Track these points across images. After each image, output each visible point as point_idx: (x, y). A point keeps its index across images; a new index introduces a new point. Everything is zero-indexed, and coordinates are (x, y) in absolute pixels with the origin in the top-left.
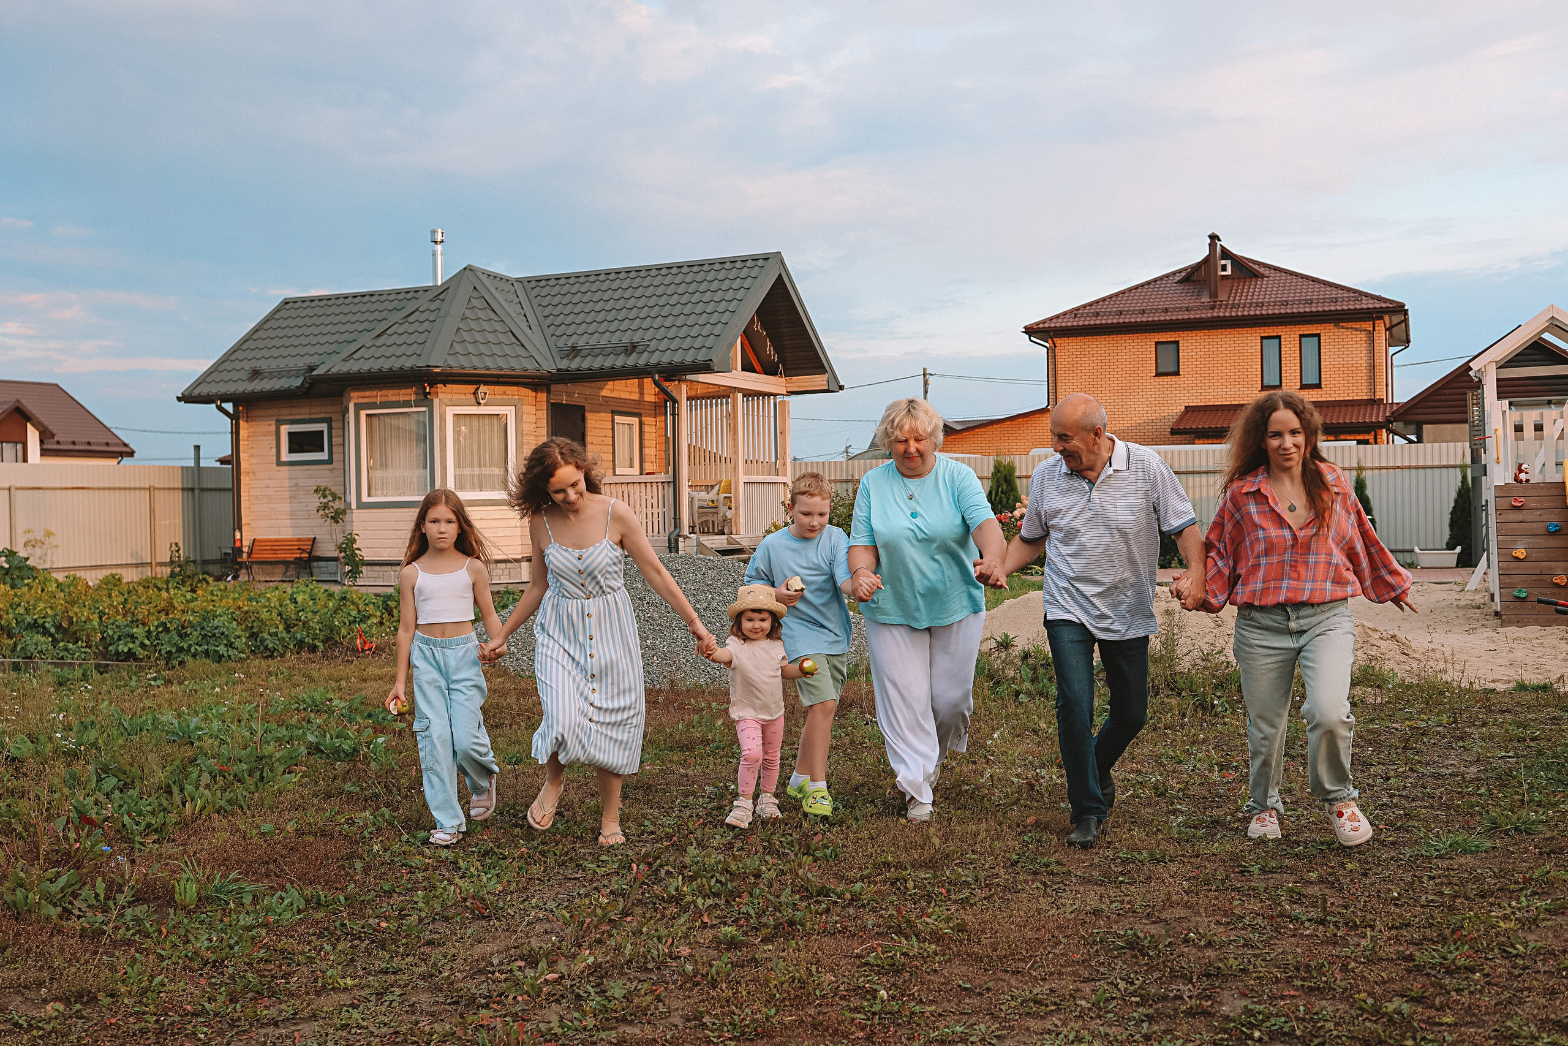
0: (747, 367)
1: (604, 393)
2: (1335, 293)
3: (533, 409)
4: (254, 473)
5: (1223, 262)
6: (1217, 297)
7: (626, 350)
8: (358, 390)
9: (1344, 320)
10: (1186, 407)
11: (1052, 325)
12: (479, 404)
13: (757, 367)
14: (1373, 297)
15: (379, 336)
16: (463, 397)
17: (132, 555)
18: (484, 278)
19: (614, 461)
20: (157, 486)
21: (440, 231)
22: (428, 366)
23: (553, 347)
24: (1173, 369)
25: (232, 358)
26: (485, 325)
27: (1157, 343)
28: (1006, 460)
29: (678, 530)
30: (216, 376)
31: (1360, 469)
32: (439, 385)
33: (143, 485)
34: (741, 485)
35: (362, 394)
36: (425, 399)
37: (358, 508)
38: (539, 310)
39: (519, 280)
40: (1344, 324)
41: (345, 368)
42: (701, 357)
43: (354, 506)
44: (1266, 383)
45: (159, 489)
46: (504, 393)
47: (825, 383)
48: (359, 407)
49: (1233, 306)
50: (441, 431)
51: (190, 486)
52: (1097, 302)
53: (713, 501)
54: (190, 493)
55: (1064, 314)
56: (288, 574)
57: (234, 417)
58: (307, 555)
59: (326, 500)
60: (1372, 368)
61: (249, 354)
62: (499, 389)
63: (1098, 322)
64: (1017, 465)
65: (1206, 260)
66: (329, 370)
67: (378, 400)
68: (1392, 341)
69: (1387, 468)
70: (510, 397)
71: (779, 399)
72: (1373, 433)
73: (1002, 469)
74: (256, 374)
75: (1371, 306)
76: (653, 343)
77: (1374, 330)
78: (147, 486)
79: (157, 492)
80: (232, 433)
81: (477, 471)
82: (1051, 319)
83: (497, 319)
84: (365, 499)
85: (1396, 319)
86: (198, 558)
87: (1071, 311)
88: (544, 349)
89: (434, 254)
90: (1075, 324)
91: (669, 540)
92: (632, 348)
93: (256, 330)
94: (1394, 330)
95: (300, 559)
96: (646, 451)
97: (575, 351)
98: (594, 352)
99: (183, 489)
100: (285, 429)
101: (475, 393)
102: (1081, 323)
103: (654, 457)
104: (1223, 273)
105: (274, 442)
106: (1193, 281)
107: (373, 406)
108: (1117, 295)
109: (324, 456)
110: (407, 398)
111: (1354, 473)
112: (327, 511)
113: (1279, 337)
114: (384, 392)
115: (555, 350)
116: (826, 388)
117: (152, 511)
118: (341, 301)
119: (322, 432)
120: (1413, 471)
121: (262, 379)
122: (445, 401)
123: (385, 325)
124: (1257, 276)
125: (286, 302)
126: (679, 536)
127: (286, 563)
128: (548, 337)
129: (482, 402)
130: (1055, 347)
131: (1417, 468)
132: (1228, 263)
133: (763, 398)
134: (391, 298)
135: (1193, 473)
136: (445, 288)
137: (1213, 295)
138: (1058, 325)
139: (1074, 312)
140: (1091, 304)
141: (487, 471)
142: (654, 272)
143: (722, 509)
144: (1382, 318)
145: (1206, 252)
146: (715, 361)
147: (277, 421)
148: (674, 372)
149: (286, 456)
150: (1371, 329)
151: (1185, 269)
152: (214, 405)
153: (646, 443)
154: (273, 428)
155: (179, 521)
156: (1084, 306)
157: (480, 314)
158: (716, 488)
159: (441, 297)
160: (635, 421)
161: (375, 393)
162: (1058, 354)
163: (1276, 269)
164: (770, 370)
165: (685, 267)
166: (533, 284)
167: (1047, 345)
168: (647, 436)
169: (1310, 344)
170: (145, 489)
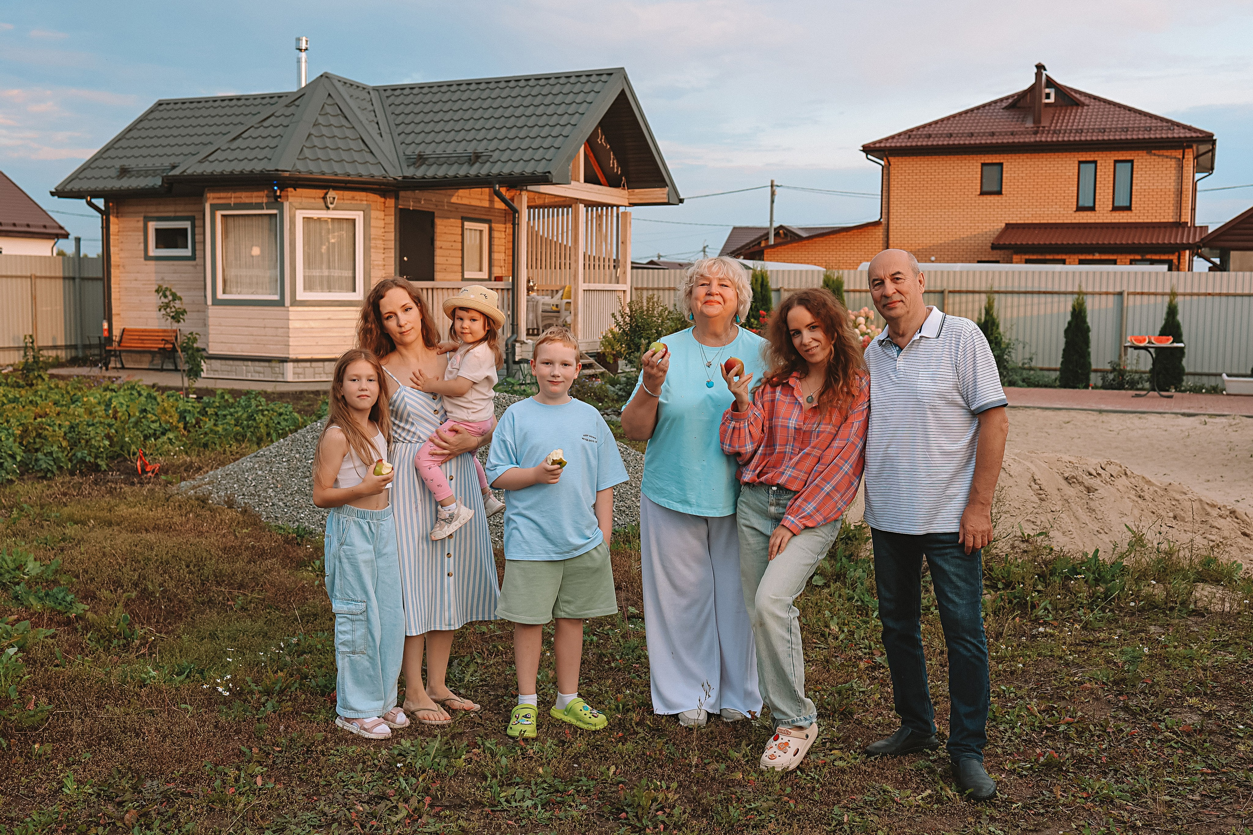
0: (590, 179)
1: (454, 200)
2: (1149, 122)
3: (381, 215)
4: (123, 266)
5: (1047, 91)
6: (1040, 122)
7: (470, 160)
8: (213, 191)
9: (1156, 148)
10: (1007, 224)
11: (888, 145)
12: (328, 208)
13: (602, 178)
14: (1184, 127)
15: (235, 139)
16: (313, 201)
17: (14, 339)
18: (339, 85)
19: (462, 265)
20: (38, 274)
21: (304, 39)
22: (277, 170)
23: (401, 154)
24: (996, 188)
25: (105, 156)
26: (336, 131)
27: (983, 165)
28: (835, 274)
29: (515, 336)
30: (88, 173)
31: (1173, 294)
32: (289, 189)
33: (24, 274)
34: (581, 293)
35: (217, 195)
36: (276, 201)
37: (213, 304)
38: (391, 118)
39: (376, 89)
40: (1156, 152)
41: (199, 169)
42: (540, 169)
43: (209, 302)
44: (1081, 204)
45: (41, 277)
46: (353, 198)
47: (665, 196)
48: (215, 208)
49: (1054, 132)
50: (290, 233)
51: (71, 275)
52: (930, 124)
53: (557, 306)
54: (71, 282)
55: (900, 135)
56: (155, 362)
57: (105, 214)
58: (171, 346)
59: (166, 301)
60: (1180, 193)
61: (121, 153)
62: (348, 194)
63: (930, 143)
64: (845, 279)
65: (1032, 88)
66: (185, 171)
67: (232, 201)
68: (1199, 168)
69: (1198, 295)
70: (359, 202)
71: (622, 209)
72: (1177, 254)
73: (831, 282)
74: (124, 172)
75: (1182, 135)
76: (496, 155)
77: (1183, 158)
78: (29, 274)
79: (38, 281)
80: (102, 228)
81: (326, 273)
82: (887, 139)
83: (347, 125)
84: (220, 296)
85: (1203, 148)
86: (79, 343)
87: (905, 133)
88: (392, 157)
89: (299, 61)
90: (909, 144)
91: (507, 345)
92: (476, 158)
93: (130, 130)
94: (1201, 158)
95: (164, 349)
96: (496, 256)
97: (421, 160)
98: (439, 161)
99: (64, 278)
100: (152, 226)
101: (324, 198)
102: (914, 144)
103: (502, 262)
104: (1047, 101)
105: (142, 238)
106: (1019, 108)
107: (227, 207)
108: (948, 118)
109: (188, 252)
110: (259, 200)
111: (1167, 299)
112: (168, 310)
113: (1095, 162)
114: (238, 194)
115: (403, 158)
116: (666, 201)
117: (34, 298)
118: (211, 103)
119: (186, 229)
120: (1224, 299)
121: (130, 178)
122: (294, 204)
123: (241, 129)
124: (1077, 104)
125: (160, 104)
126: (516, 341)
127: (153, 353)
128: (398, 144)
129: (330, 206)
130: (890, 165)
131: (1227, 295)
132: (1052, 92)
133: (607, 209)
134: (257, 102)
135: (1012, 292)
136: (301, 95)
137: (1037, 121)
138: (893, 145)
139: (909, 133)
140: (924, 126)
141: (336, 273)
142: (502, 85)
143: (564, 313)
144: (1191, 147)
145: (1032, 81)
146: (554, 173)
147: (145, 217)
148: (517, 182)
149: (153, 252)
150: (1181, 157)
151: (1012, 96)
152: (84, 201)
153: (495, 248)
154: (141, 224)
155: (59, 307)
156: (918, 128)
157: (333, 121)
158: (560, 293)
159: (297, 103)
160: (485, 227)
161: (229, 195)
162: (892, 171)
163: (1096, 98)
164: (613, 182)
165: (533, 81)
166: (389, 93)
167: (882, 163)
168: (496, 242)
169: (1124, 169)
170: (26, 277)
